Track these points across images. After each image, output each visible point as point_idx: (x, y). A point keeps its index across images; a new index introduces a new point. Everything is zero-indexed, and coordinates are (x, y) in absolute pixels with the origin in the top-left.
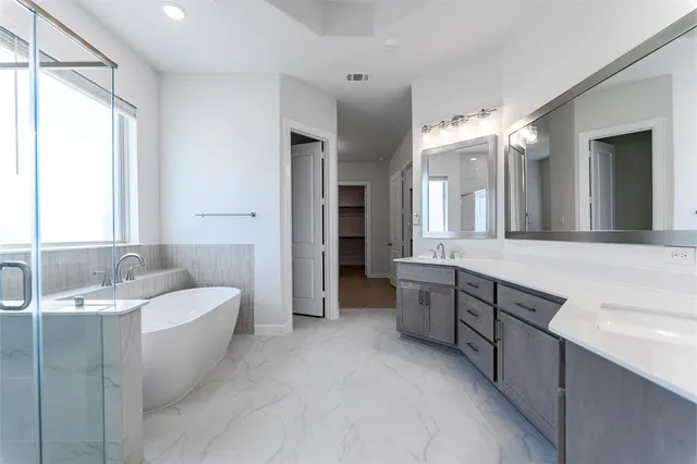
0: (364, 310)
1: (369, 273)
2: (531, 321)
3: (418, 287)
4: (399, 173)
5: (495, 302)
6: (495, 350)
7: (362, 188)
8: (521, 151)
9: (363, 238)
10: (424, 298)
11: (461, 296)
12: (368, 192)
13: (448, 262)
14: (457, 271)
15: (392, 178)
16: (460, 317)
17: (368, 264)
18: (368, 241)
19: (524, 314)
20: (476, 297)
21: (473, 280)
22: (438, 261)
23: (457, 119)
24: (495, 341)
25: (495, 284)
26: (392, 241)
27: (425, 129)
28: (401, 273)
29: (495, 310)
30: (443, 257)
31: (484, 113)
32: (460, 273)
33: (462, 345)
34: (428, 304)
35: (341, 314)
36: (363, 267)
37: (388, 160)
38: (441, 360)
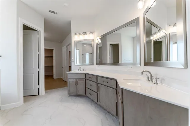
0: (55, 90)
1: (55, 77)
2: (107, 85)
3: (74, 80)
4: (66, 46)
5: (97, 81)
6: (97, 94)
7: (52, 50)
8: (98, 44)
9: (53, 66)
10: (76, 83)
11: (87, 81)
12: (54, 52)
13: (82, 72)
14: (86, 74)
15: (63, 48)
16: (87, 87)
17: (55, 74)
18: (54, 67)
19: (105, 84)
20: (92, 81)
21: (91, 76)
22: (80, 72)
23: (84, 33)
24: (97, 92)
25: (97, 77)
26: (63, 67)
27: (76, 34)
28: (69, 76)
29: (97, 83)
30: (81, 70)
31: (91, 33)
32: (87, 75)
33: (88, 95)
34: (78, 85)
35: (46, 93)
36: (53, 75)
37: (61, 42)
38: (82, 100)
